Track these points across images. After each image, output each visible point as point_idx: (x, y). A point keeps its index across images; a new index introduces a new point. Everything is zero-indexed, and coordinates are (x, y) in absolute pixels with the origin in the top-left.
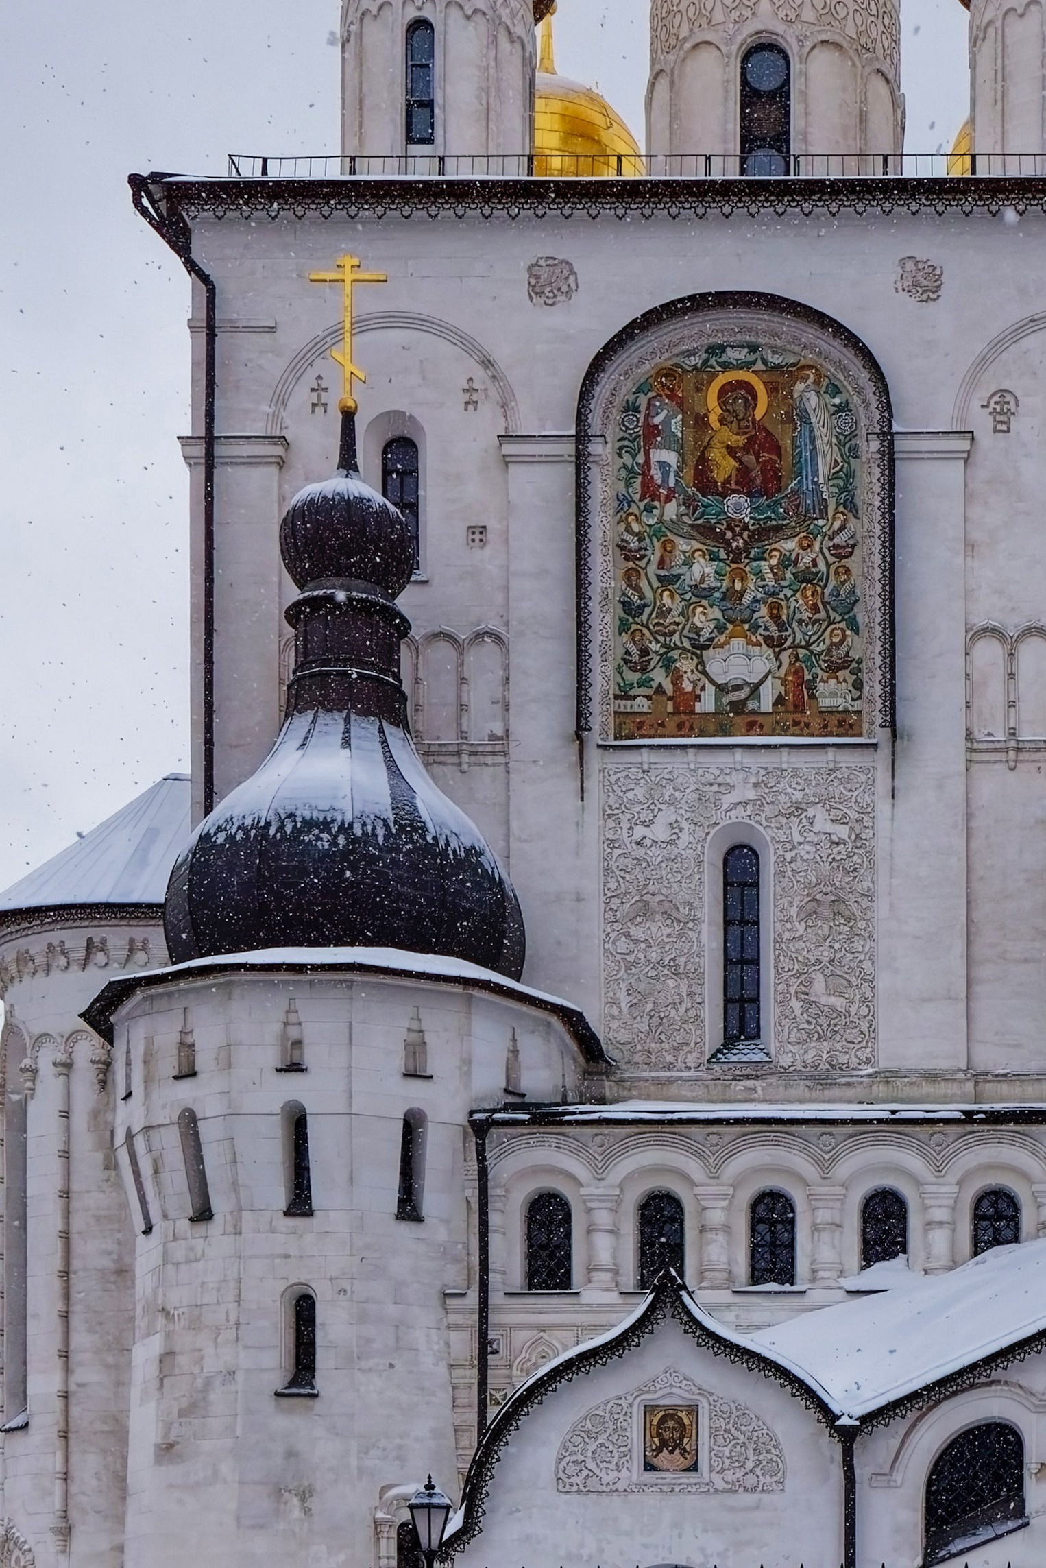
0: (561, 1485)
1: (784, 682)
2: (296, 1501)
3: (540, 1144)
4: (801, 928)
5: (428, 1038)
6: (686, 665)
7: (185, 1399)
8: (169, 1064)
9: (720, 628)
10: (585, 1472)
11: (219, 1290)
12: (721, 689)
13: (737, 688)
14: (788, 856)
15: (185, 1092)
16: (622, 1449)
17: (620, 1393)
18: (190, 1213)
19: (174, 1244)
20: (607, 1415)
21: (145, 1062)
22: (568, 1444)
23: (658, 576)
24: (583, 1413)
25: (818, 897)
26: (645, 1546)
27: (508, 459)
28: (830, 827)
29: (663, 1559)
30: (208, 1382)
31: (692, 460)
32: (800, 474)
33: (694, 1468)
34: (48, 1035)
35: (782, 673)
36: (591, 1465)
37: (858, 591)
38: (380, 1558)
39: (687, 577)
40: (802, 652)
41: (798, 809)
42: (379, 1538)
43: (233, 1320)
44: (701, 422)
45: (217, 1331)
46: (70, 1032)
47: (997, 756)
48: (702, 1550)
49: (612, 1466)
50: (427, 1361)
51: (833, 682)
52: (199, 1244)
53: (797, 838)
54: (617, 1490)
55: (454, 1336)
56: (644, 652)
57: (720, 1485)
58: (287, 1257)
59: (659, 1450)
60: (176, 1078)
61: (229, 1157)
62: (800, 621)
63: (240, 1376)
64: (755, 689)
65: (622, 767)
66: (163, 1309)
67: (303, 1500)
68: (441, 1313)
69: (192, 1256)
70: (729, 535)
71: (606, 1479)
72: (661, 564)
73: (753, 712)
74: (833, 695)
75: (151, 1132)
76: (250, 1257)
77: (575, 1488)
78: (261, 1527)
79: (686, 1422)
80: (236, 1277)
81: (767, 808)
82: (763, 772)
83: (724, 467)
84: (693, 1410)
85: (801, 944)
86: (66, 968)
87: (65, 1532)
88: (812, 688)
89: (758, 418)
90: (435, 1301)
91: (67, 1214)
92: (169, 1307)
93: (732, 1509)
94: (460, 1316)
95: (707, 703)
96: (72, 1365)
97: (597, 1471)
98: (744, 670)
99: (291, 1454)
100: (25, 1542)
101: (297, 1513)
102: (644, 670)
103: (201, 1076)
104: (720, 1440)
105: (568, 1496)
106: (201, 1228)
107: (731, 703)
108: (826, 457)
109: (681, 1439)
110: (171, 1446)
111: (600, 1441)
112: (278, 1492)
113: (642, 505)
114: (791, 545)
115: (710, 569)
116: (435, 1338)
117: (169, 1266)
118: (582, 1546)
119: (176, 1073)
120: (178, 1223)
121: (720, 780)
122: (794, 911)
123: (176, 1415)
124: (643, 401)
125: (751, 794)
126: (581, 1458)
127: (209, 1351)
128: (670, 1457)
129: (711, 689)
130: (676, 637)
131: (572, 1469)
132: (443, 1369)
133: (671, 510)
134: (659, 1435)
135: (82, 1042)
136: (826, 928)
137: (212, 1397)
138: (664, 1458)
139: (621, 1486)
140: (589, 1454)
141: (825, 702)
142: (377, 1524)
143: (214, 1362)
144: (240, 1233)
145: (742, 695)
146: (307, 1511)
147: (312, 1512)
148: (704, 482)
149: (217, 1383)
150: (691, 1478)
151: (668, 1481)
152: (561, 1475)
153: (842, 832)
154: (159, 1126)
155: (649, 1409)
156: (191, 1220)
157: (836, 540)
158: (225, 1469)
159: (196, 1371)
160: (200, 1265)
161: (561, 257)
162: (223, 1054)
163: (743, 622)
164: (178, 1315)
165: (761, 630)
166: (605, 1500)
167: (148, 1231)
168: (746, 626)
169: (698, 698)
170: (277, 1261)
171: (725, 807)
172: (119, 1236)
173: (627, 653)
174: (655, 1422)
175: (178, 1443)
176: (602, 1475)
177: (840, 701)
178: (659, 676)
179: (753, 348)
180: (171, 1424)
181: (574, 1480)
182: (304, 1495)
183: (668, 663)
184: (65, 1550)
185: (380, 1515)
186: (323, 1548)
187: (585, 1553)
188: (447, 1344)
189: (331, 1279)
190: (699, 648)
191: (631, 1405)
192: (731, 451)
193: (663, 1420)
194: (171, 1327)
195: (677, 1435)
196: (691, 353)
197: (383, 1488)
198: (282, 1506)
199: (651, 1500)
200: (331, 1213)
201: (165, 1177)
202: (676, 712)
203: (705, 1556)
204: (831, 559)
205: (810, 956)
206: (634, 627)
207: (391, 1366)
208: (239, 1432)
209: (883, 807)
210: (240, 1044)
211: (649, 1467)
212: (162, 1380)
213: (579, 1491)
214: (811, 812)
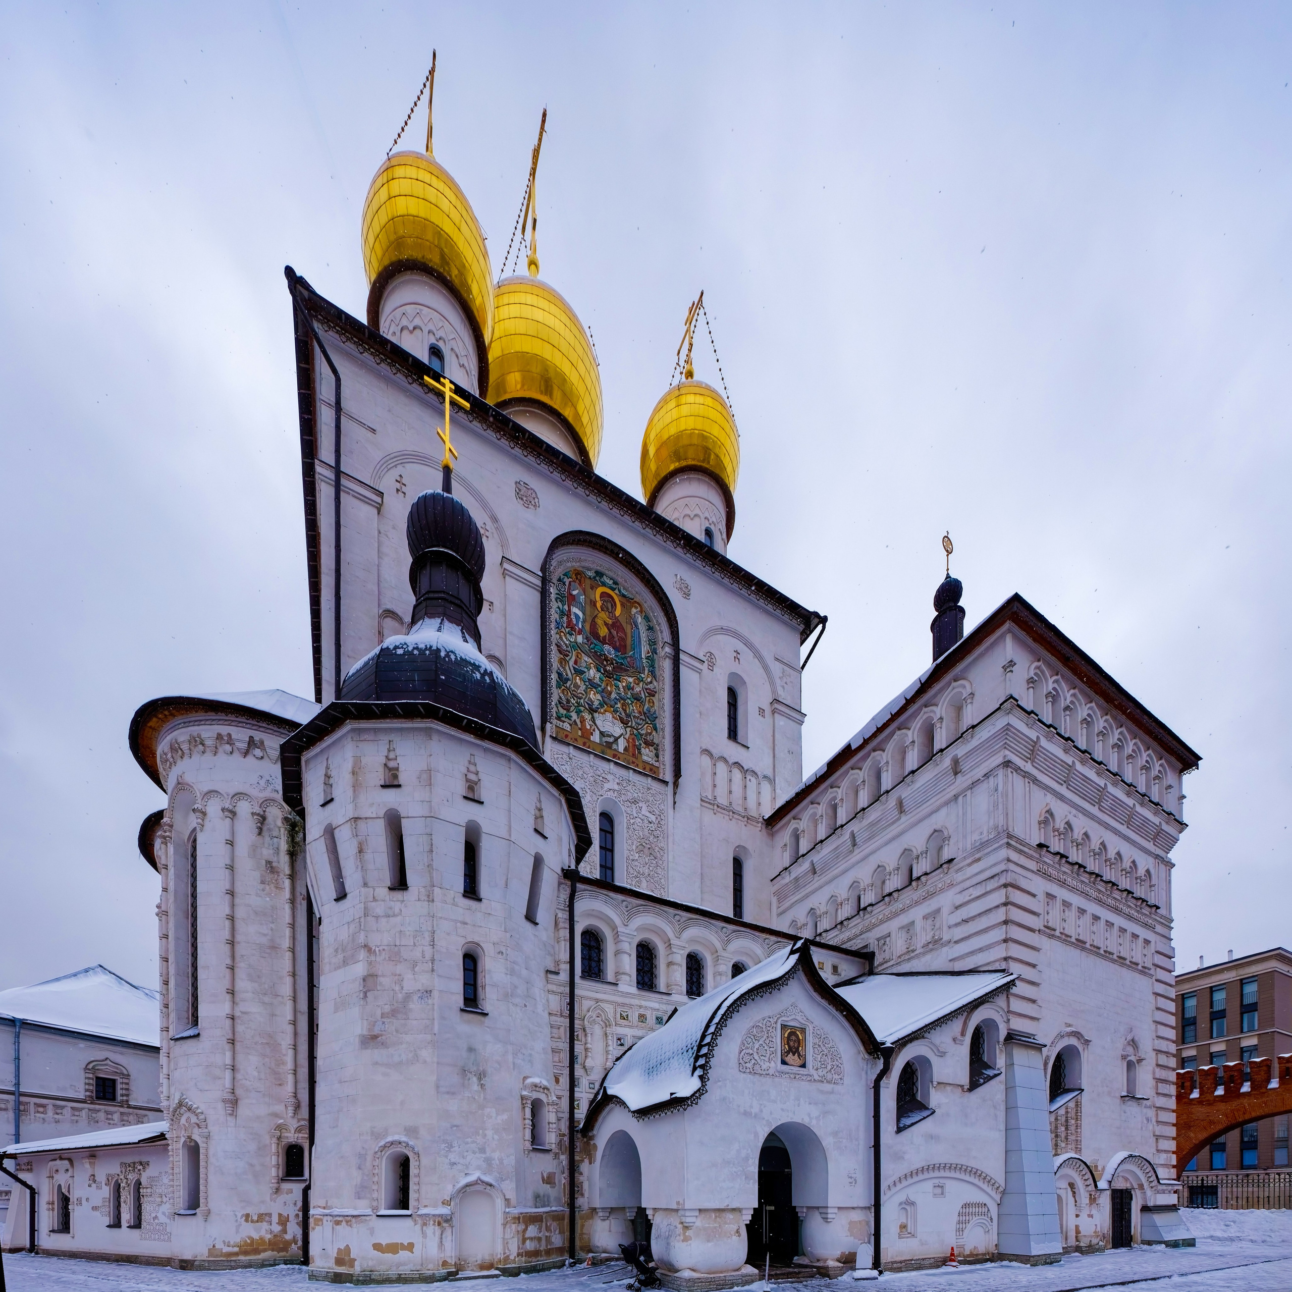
0: (741, 1067)
1: (628, 741)
2: (475, 1079)
3: (596, 898)
4: (637, 855)
5: (544, 814)
6: (587, 716)
7: (387, 1007)
8: (377, 776)
9: (601, 705)
10: (753, 1061)
11: (415, 937)
12: (602, 734)
13: (609, 736)
14: (632, 821)
15: (391, 798)
16: (771, 1049)
17: (771, 1014)
18: (389, 884)
19: (373, 904)
20: (764, 1027)
21: (353, 773)
22: (745, 1042)
23: (574, 668)
24: (751, 1024)
25: (644, 844)
26: (782, 1110)
27: (506, 572)
28: (648, 814)
29: (792, 1118)
30: (408, 997)
31: (589, 620)
32: (634, 650)
33: (803, 1066)
34: (217, 792)
35: (627, 737)
36: (756, 1057)
37: (657, 713)
38: (524, 1119)
39: (587, 674)
40: (635, 731)
41: (635, 802)
42: (524, 1108)
43: (428, 956)
44: (593, 603)
45: (415, 964)
46: (233, 794)
47: (711, 807)
48: (809, 1115)
49: (766, 1059)
50: (540, 1009)
51: (647, 749)
52: (397, 906)
53: (635, 815)
54: (768, 1074)
55: (551, 997)
56: (568, 701)
57: (817, 1078)
58: (466, 923)
59: (788, 1053)
60: (382, 786)
61: (427, 848)
62: (634, 717)
63: (435, 994)
64: (616, 739)
65: (560, 752)
66: (365, 946)
67: (480, 1079)
68: (545, 983)
69: (391, 913)
70: (605, 663)
71: (764, 1067)
72: (576, 663)
73: (615, 750)
74: (647, 755)
75: (359, 822)
76: (441, 918)
77: (748, 1071)
78: (453, 1094)
79: (801, 1038)
80: (430, 929)
81: (623, 796)
82: (621, 779)
83: (603, 632)
84: (803, 1031)
85: (636, 863)
86: (231, 753)
87: (233, 1102)
88: (639, 749)
89: (617, 615)
90: (543, 974)
91: (233, 906)
92: (371, 945)
93: (822, 1092)
94: (555, 986)
95: (596, 738)
96: (237, 999)
97: (759, 1061)
98: (612, 728)
99: (471, 1050)
100: (197, 1108)
101: (476, 1087)
102: (568, 710)
103: (403, 788)
104: (816, 1051)
105: (744, 1075)
106: (398, 895)
107: (606, 742)
108: (645, 649)
109: (798, 1048)
110: (375, 1037)
111: (760, 1042)
112: (464, 1071)
113: (567, 630)
114: (631, 680)
115: (598, 675)
116: (543, 996)
117: (369, 918)
118: (751, 1107)
119: (383, 783)
120: (377, 890)
121: (603, 775)
122: (634, 847)
123: (379, 1018)
124: (567, 581)
125: (616, 787)
126: (751, 1052)
127: (408, 976)
128: (793, 1058)
129: (597, 732)
130: (582, 701)
131: (747, 1058)
132: (547, 1015)
133: (580, 639)
134: (788, 1044)
135: (243, 802)
136: (647, 859)
137: (411, 1006)
138: (790, 1058)
139: (771, 1072)
140: (755, 1050)
141: (645, 758)
142: (522, 1098)
143: (411, 983)
144: (433, 901)
145: (611, 740)
146: (482, 1086)
147: (486, 1087)
148: (594, 633)
149: (415, 997)
150: (802, 1071)
151: (794, 1071)
152: (741, 1061)
153: (653, 818)
154: (366, 818)
155: (784, 1027)
156: (390, 889)
157: (649, 686)
158: (425, 1054)
159: (397, 988)
160: (399, 919)
161: (532, 487)
162: (425, 776)
163: (611, 707)
164: (379, 950)
165: (618, 714)
166: (763, 1079)
167: (341, 896)
168: (612, 709)
169: (592, 734)
170: (459, 924)
171: (605, 789)
172: (272, 926)
173: (560, 698)
174: (786, 1035)
175: (382, 1035)
176: (762, 1063)
177: (650, 759)
178: (574, 716)
179: (615, 583)
180: (376, 1022)
181: (748, 1065)
182: (481, 1076)
183: (578, 712)
184: (233, 1114)
185: (525, 1093)
186: (494, 1110)
187: (753, 1111)
188: (548, 1001)
189: (494, 944)
190: (592, 711)
191: (776, 1023)
192: (606, 624)
193: (790, 1034)
194: (373, 958)
195: (796, 1045)
196: (589, 569)
197: (524, 1077)
198: (466, 1082)
199: (784, 1082)
200: (493, 903)
201: (368, 856)
202: (582, 736)
203: (810, 1118)
204: (647, 695)
205: (640, 870)
206: (563, 688)
207: (525, 1006)
208: (436, 1030)
209: (671, 811)
210: (438, 771)
211: (784, 1062)
212: (365, 994)
213: (750, 1072)
214: (640, 804)
